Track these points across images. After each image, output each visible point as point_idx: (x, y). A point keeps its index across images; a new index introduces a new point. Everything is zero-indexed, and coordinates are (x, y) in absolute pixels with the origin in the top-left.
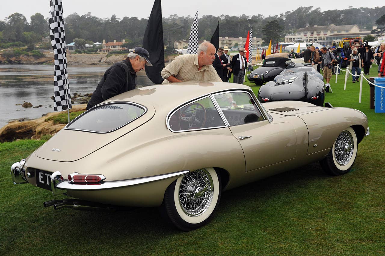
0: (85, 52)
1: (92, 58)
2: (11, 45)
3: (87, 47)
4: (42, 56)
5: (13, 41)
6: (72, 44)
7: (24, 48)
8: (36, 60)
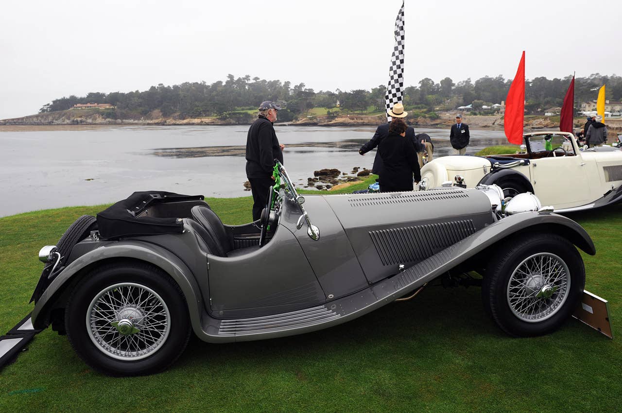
0: (480, 114)
1: (486, 120)
2: (414, 108)
3: (485, 109)
4: (438, 118)
5: (416, 104)
6: (469, 106)
7: (425, 110)
8: (432, 122)
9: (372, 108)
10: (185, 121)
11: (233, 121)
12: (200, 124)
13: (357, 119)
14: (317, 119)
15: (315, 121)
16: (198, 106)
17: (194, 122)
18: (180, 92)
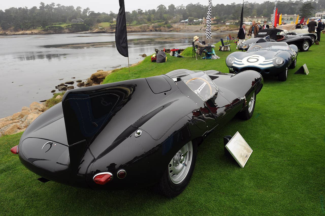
0: (193, 25)
1: (196, 28)
2: (157, 22)
3: (195, 22)
4: (172, 27)
5: (158, 19)
6: (187, 20)
7: (163, 23)
8: (168, 29)
9: (135, 22)
10: (21, 32)
11: (52, 32)
12: (32, 34)
13: (128, 29)
14: (105, 29)
15: (104, 30)
16: (27, 23)
17: (27, 33)
18: (12, 14)
